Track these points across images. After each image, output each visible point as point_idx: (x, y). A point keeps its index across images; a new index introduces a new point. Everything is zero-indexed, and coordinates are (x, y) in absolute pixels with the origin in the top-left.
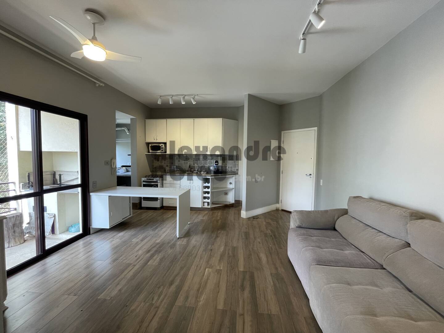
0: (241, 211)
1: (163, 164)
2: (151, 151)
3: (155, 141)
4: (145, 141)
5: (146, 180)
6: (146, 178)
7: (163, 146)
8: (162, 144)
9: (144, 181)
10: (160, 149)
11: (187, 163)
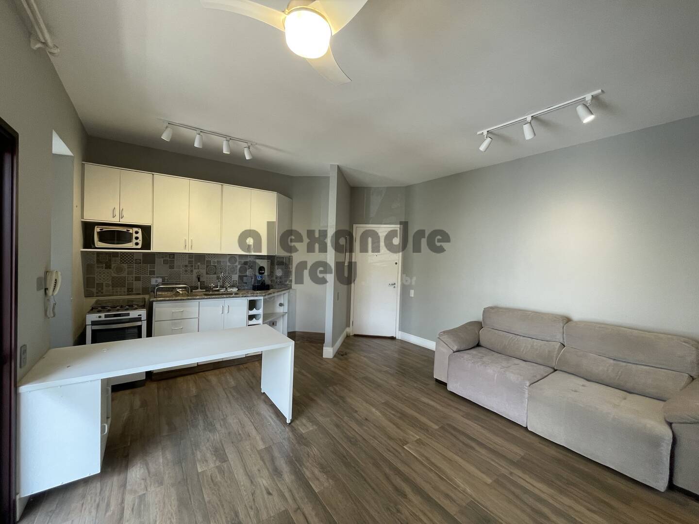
0: (324, 348)
1: (124, 274)
2: (98, 244)
3: (116, 220)
4: (82, 217)
5: (103, 318)
6: (103, 315)
7: (140, 235)
8: (135, 229)
9: (94, 323)
10: (130, 241)
11: (192, 271)
